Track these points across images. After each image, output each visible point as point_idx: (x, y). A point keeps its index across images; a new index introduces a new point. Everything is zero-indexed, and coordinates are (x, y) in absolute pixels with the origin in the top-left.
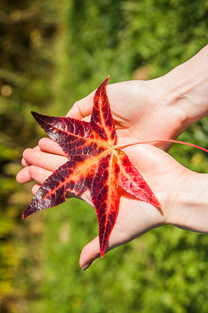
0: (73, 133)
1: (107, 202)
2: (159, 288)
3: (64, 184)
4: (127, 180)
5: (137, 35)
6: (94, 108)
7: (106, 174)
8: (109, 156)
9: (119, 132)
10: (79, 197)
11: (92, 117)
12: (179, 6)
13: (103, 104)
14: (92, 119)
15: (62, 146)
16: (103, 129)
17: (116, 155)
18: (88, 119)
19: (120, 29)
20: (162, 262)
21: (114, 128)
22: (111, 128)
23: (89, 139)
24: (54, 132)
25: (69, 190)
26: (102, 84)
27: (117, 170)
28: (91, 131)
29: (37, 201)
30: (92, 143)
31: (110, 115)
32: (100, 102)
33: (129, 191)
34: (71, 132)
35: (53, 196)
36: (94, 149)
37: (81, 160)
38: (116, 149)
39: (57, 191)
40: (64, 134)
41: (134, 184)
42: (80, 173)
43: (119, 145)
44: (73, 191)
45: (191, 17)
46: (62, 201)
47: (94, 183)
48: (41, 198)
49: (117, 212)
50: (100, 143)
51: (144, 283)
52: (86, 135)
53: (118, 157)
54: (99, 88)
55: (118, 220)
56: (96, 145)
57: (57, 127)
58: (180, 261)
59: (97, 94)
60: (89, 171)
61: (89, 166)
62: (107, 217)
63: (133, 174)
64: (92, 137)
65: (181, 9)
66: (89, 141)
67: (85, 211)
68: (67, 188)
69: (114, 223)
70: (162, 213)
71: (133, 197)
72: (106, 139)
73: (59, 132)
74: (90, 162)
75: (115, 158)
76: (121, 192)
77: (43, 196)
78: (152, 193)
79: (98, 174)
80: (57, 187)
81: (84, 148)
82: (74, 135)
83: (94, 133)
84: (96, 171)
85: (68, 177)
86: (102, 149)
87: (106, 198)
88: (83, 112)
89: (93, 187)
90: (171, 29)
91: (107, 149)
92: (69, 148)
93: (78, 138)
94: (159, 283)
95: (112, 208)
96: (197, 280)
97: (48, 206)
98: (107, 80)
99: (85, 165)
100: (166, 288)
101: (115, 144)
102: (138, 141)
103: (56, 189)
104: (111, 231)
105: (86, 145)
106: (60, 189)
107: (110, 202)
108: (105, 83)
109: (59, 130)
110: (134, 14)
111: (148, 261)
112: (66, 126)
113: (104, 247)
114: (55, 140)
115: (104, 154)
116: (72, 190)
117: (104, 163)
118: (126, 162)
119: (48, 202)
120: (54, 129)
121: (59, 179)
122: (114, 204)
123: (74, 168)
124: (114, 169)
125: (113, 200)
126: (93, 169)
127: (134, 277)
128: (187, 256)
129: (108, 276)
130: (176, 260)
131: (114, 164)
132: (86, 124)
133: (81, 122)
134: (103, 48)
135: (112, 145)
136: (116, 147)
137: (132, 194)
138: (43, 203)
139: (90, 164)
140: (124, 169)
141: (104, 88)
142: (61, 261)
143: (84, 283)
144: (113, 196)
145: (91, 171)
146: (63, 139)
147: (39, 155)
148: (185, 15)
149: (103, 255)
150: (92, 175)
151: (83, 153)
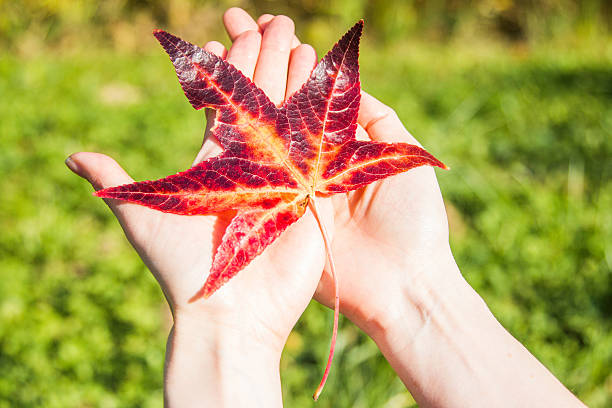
0: (331, 109)
1: (204, 191)
2: (31, 290)
3: (230, 104)
4: (251, 225)
5: (520, 200)
6: (383, 145)
7: (258, 184)
8: (293, 185)
9: (342, 199)
10: (208, 135)
11: (366, 143)
12: (585, 279)
13: (394, 163)
14: (363, 143)
15: (304, 90)
16: (344, 168)
17: (297, 199)
18: (361, 136)
19: (528, 167)
20: (83, 292)
21: (350, 189)
22: (348, 183)
23: (323, 141)
24: (330, 72)
25: (218, 113)
26: (431, 157)
27: (268, 204)
28: (338, 143)
29: (191, 55)
30: (315, 149)
31: (373, 179)
32: (396, 157)
33: (229, 231)
34: (332, 104)
35: (204, 84)
36: (303, 154)
37: (281, 131)
38: (308, 196)
39: (214, 91)
40: (327, 91)
41: (244, 241)
42: (255, 133)
43: (318, 202)
44: (217, 123)
45: (565, 303)
46: (197, 104)
47: (236, 162)
48: (198, 61)
49: (186, 214)
50: (317, 165)
51: (39, 261)
52: (329, 135)
53: (293, 203)
54: (423, 152)
55: (170, 217)
56: (312, 156)
57: (338, 76)
58: (88, 327)
59: (413, 149)
60: (260, 150)
61: (269, 149)
62: (174, 194)
63: (262, 236)
64: (328, 148)
65: (579, 283)
66: (319, 143)
67: (167, 131)
68: (223, 110)
69: (164, 209)
70: (193, 300)
71: (218, 242)
72: (326, 175)
73: (330, 82)
74: (277, 149)
75: (291, 197)
76: (225, 217)
77: (200, 65)
78: (230, 277)
79: (255, 167)
80: (222, 89)
81: (305, 133)
82: (328, 111)
83: (335, 150)
84: (261, 163)
85: (244, 109)
86: (305, 169)
87: (211, 188)
88: (376, 127)
89: (230, 161)
90: (538, 266)
91: (307, 178)
92: (300, 105)
93: (322, 120)
94: (41, 290)
95: (192, 203)
96: (56, 364)
97: (182, 76)
98: (441, 165)
99: (271, 139)
100: (32, 304)
101: (318, 194)
102: (329, 238)
103: (218, 89)
104: (149, 205)
105: (311, 137)
106: (220, 96)
107: (204, 196)
108: (435, 162)
109: (333, 81)
110: (562, 192)
111: (82, 264)
112: (343, 94)
113: (114, 195)
114: (313, 76)
115: (296, 174)
116: (220, 120)
117: (279, 177)
118: (286, 219)
119: (191, 76)
120: (336, 71)
121: (237, 91)
122: (201, 204)
123: (262, 119)
124: (268, 197)
125: (209, 202)
126: (266, 157)
127: (47, 238)
128: (101, 340)
129: (44, 188)
130: (91, 318)
131: (279, 196)
132: (352, 132)
133: (355, 121)
134: (490, 137)
135: (315, 189)
136: (313, 197)
137: (224, 239)
138: (188, 67)
139: (275, 151)
140: (271, 217)
141: (424, 161)
142: (64, 92)
143: (25, 142)
144: (216, 201)
145: (261, 153)
146: (316, 91)
147: (282, 49)
148: (567, 290)
149: (100, 195)
150: (252, 155)
151: (293, 133)
